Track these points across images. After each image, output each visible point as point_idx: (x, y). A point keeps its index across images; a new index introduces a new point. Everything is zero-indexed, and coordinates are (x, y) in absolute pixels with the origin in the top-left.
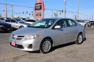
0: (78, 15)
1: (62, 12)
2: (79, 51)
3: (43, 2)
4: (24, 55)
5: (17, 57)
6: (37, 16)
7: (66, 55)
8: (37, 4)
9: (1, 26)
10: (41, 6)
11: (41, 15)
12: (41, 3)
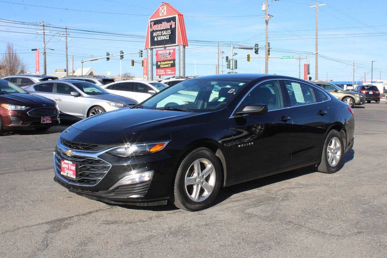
0: (317, 63)
1: (256, 52)
2: (294, 196)
3: (180, 15)
4: (90, 213)
5: (62, 220)
6: (158, 67)
7: (242, 211)
8: (156, 22)
9: (19, 108)
10: (173, 31)
11: (173, 65)
12: (174, 19)
